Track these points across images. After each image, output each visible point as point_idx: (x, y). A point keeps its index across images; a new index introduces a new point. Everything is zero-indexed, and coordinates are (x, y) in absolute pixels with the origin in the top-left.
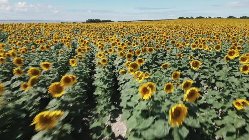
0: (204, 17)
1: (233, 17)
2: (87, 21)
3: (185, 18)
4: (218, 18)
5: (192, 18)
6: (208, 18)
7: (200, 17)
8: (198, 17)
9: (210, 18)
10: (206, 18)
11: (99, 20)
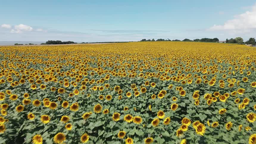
0: (164, 40)
1: (188, 40)
2: (47, 42)
3: (147, 41)
4: (176, 40)
5: (153, 40)
6: (167, 41)
7: (160, 39)
8: (158, 40)
9: (169, 40)
10: (166, 40)
11: (60, 41)
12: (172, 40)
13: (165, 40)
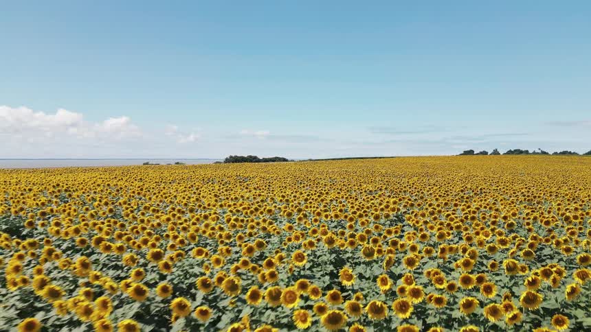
0: (527, 152)
2: (227, 159)
4: (564, 153)
5: (496, 153)
6: (538, 153)
8: (510, 151)
9: (544, 153)
10: (534, 153)
11: (255, 158)
12: (551, 153)
13: (531, 152)
